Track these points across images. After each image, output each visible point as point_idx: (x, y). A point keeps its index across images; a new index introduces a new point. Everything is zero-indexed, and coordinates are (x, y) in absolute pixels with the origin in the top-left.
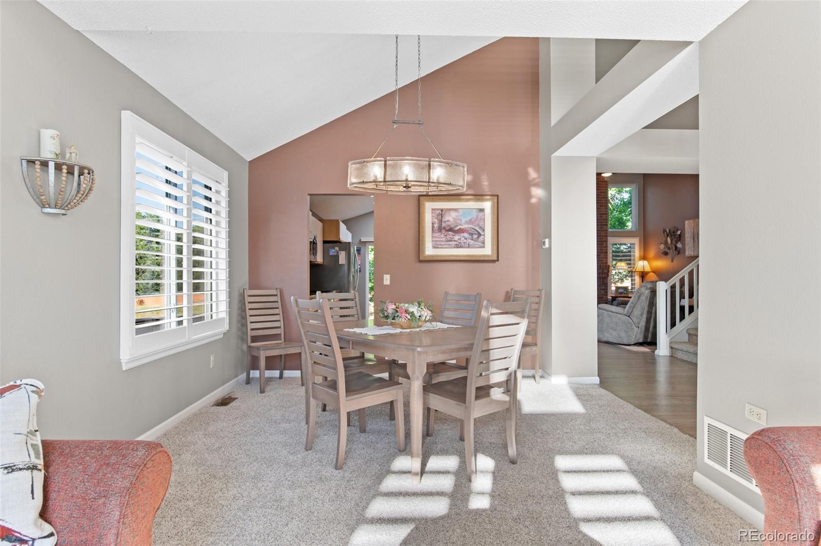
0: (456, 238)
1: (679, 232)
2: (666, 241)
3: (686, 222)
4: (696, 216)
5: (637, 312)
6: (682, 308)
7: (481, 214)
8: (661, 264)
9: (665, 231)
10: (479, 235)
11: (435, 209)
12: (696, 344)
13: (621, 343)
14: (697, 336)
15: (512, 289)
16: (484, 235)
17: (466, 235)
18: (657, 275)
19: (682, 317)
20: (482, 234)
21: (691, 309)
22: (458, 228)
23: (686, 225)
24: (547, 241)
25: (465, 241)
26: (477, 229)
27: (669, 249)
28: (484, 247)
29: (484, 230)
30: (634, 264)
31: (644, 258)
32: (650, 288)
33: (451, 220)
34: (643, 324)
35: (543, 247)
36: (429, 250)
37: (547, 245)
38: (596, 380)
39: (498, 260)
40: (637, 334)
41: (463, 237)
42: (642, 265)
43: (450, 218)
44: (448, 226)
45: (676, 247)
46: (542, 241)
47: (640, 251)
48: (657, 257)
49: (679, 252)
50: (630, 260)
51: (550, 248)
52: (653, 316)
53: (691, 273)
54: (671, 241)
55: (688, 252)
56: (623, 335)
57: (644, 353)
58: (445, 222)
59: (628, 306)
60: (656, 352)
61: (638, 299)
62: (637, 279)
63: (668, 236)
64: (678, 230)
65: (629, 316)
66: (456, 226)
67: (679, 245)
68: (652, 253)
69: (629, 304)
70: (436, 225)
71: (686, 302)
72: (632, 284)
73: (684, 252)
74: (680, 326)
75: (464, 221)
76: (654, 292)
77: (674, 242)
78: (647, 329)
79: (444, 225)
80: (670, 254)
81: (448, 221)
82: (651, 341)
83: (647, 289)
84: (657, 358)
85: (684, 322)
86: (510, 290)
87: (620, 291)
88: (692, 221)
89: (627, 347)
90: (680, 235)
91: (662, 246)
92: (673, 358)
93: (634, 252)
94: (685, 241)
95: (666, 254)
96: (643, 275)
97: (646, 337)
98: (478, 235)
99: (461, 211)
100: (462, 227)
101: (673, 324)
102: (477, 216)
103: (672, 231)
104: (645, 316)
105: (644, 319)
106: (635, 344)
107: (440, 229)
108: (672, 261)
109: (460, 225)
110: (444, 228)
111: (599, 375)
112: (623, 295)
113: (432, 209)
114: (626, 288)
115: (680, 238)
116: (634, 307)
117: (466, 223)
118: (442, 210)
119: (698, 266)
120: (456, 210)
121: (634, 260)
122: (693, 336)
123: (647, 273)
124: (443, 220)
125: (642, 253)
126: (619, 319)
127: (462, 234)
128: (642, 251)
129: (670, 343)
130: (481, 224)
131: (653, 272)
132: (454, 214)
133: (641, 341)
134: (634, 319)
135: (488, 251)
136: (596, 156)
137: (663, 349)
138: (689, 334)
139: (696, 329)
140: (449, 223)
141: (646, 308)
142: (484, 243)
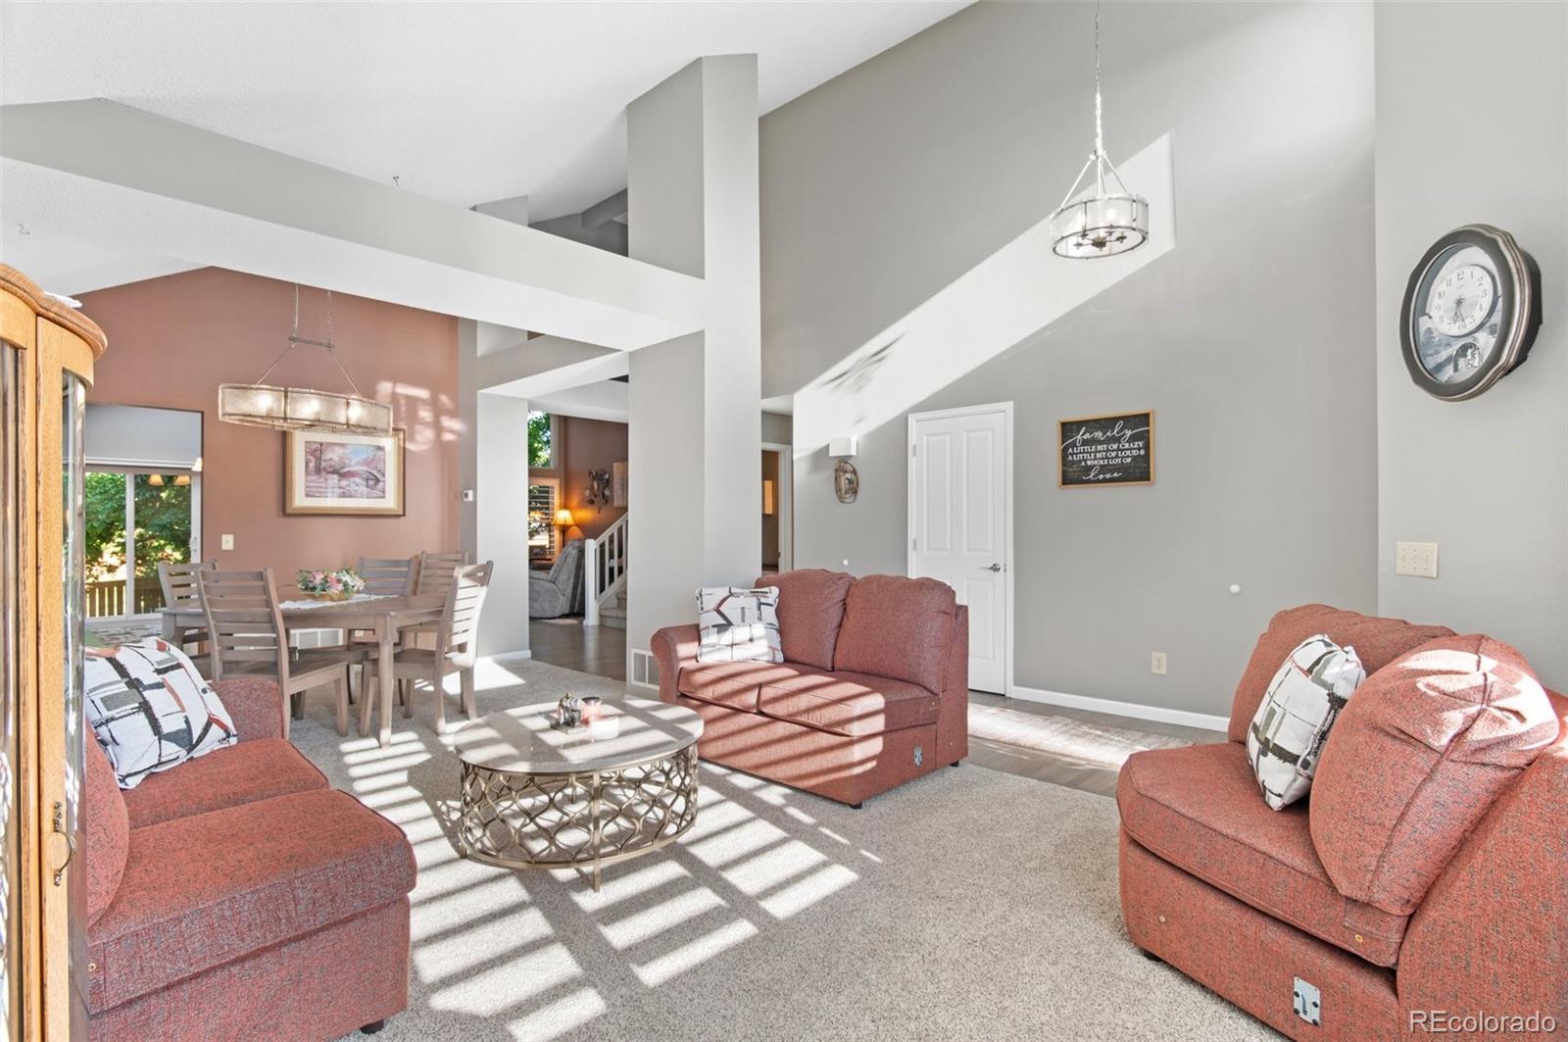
0: (344, 483)
1: (607, 476)
2: (592, 487)
3: (615, 464)
4: (625, 459)
5: (563, 577)
6: (611, 570)
7: (380, 453)
8: (586, 515)
9: (590, 473)
10: (378, 481)
11: (310, 442)
12: (625, 609)
13: (544, 616)
14: (626, 600)
15: (423, 552)
16: (384, 481)
17: (357, 480)
18: (581, 530)
19: (612, 580)
20: (381, 479)
21: (621, 570)
22: (346, 470)
23: (615, 469)
24: (470, 493)
25: (356, 488)
26: (374, 472)
27: (596, 496)
28: (384, 497)
29: (384, 475)
30: (553, 515)
31: (565, 506)
32: (578, 547)
33: (336, 458)
34: (569, 591)
35: (465, 500)
36: (300, 500)
37: (471, 498)
38: (528, 653)
39: (404, 515)
40: (563, 604)
41: (354, 482)
42: (563, 516)
43: (333, 456)
44: (331, 466)
45: (603, 494)
46: (462, 492)
47: (560, 498)
48: (581, 506)
49: (607, 501)
50: (548, 509)
51: (475, 502)
52: (581, 580)
53: (620, 530)
54: (598, 486)
55: (617, 502)
56: (546, 606)
57: (571, 625)
58: (325, 461)
59: (552, 571)
60: (584, 623)
61: (565, 561)
62: (557, 534)
63: (594, 479)
64: (605, 473)
65: (554, 583)
66: (343, 468)
67: (607, 492)
68: (575, 501)
69: (553, 569)
70: (312, 465)
71: (615, 563)
72: (550, 542)
73: (613, 501)
74: (610, 590)
75: (354, 461)
76: (582, 553)
77: (601, 489)
78: (574, 596)
79: (323, 464)
80: (596, 504)
81: (331, 459)
82: (578, 611)
83: (574, 548)
84: (585, 628)
85: (613, 585)
86: (419, 553)
87: (536, 551)
88: (620, 464)
89: (552, 621)
90: (608, 481)
91: (587, 493)
92: (602, 626)
93: (553, 498)
94: (613, 487)
95: (592, 502)
96: (564, 529)
97: (572, 607)
98: (374, 480)
99: (350, 448)
100: (352, 469)
101: (602, 589)
102: (375, 456)
103: (599, 472)
104: (572, 581)
105: (571, 585)
106: (560, 617)
107: (318, 471)
108: (599, 512)
109: (350, 466)
110: (325, 469)
111: (530, 648)
112: (540, 557)
113: (306, 442)
114: (542, 548)
115: (608, 483)
116: (559, 571)
117: (358, 463)
118: (321, 445)
119: (627, 521)
120: (342, 445)
121: (553, 509)
122: (622, 600)
123: (570, 526)
124: (323, 458)
125: (563, 501)
126: (542, 587)
127: (352, 479)
128: (563, 496)
129: (600, 610)
130: (380, 466)
131: (577, 525)
132: (339, 451)
133: (567, 612)
134: (560, 586)
135: (390, 502)
136: (528, 396)
137: (592, 618)
138: (618, 599)
139: (625, 592)
140: (333, 463)
141: (573, 571)
142: (384, 492)
